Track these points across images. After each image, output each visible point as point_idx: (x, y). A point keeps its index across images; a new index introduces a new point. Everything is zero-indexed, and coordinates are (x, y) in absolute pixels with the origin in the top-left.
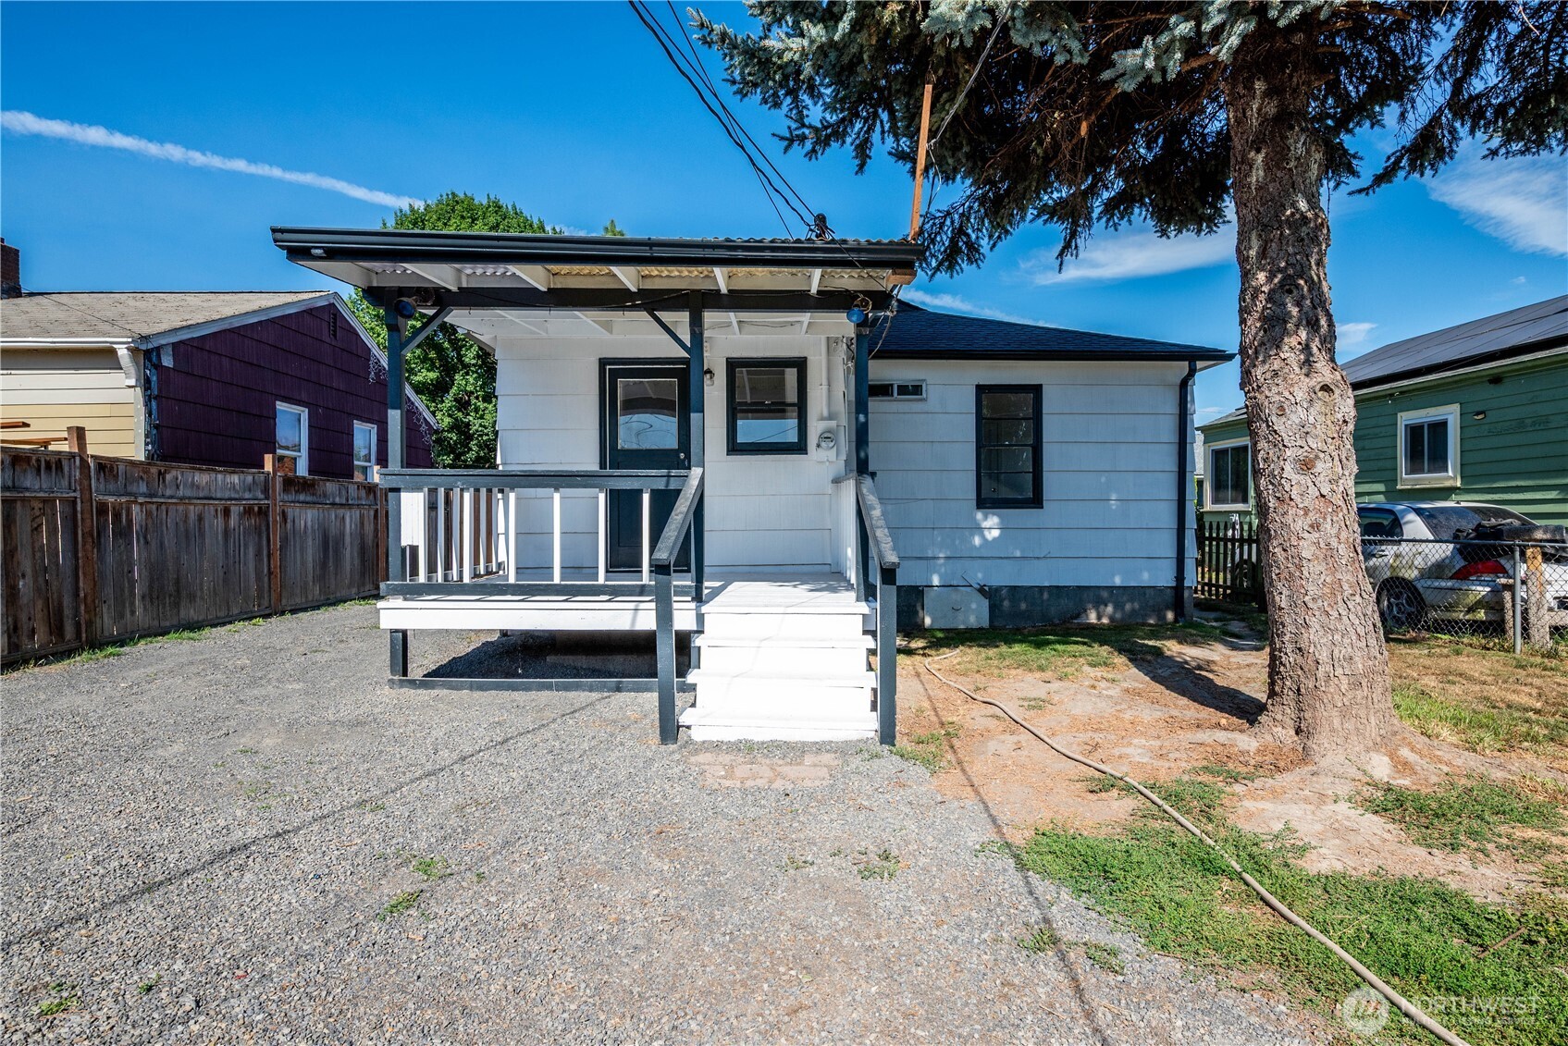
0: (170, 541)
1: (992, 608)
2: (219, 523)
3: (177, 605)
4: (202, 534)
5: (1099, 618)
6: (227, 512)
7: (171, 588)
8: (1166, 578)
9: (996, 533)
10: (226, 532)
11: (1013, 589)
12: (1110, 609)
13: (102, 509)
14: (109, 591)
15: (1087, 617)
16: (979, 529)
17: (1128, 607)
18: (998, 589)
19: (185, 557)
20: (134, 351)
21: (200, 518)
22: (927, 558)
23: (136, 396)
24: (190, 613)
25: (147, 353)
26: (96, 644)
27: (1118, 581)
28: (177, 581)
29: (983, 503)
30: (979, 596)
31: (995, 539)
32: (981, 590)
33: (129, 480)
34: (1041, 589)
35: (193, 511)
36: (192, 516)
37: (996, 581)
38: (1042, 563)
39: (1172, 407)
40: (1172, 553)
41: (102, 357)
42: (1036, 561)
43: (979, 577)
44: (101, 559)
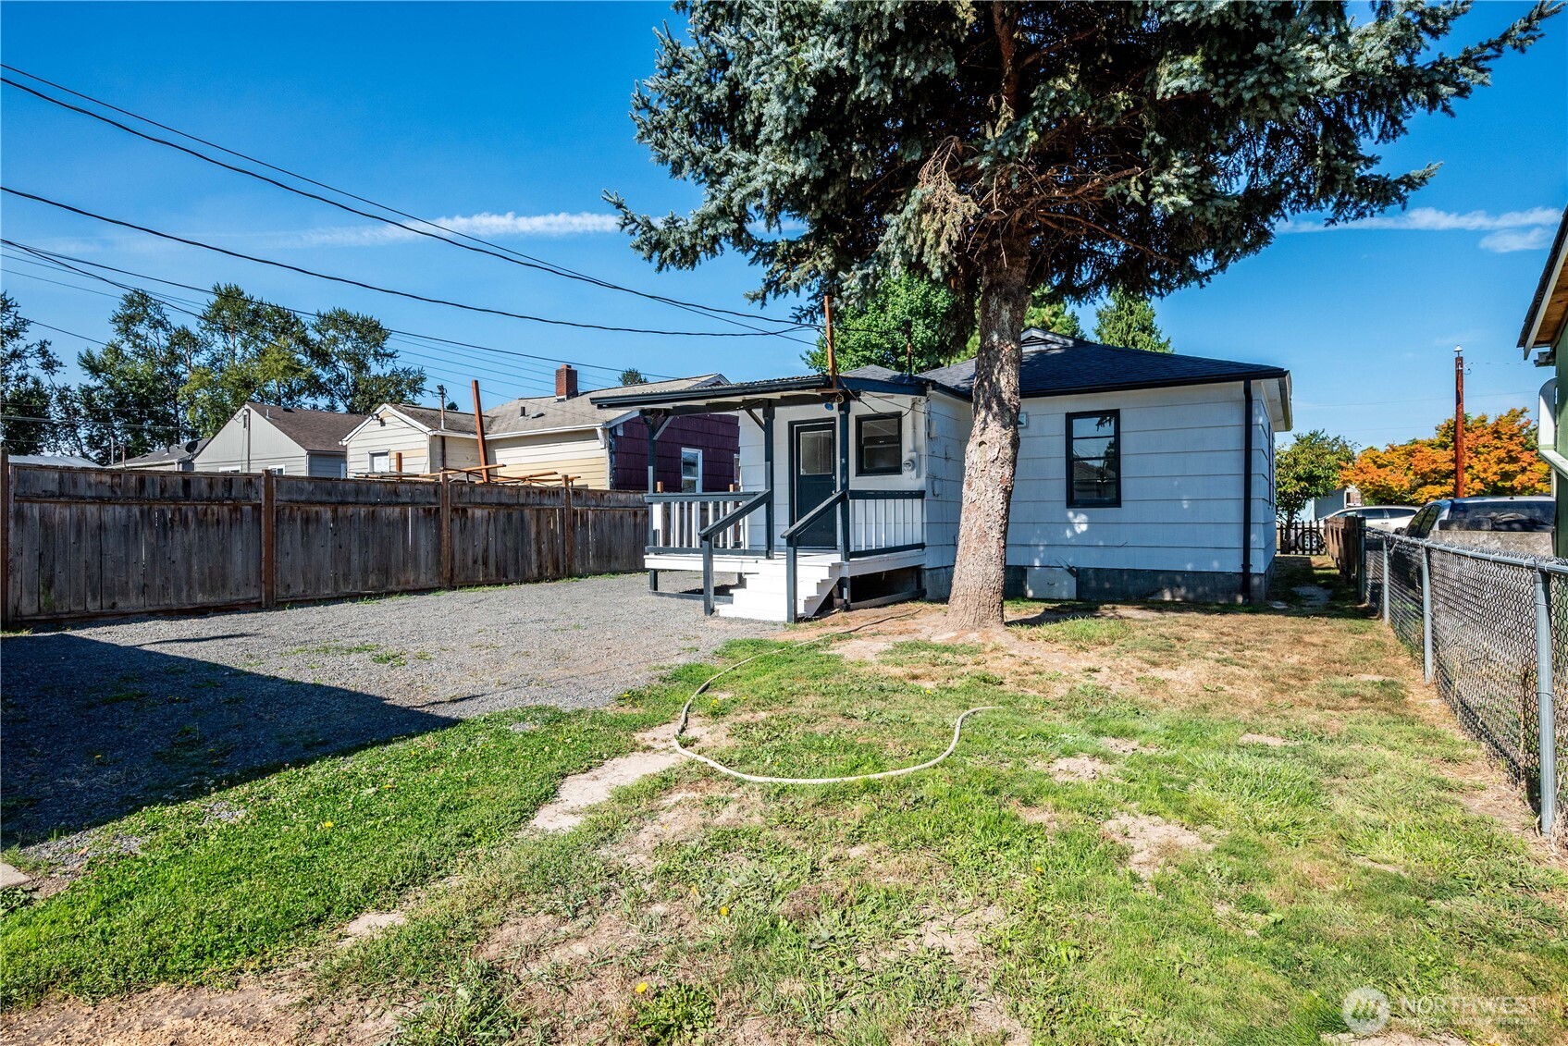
0: (606, 528)
1: (1079, 586)
2: (631, 520)
3: (609, 561)
4: (622, 526)
5: (1173, 597)
6: (635, 514)
7: (606, 553)
8: (1234, 566)
9: (1084, 527)
10: (635, 525)
11: (1097, 570)
12: (1183, 591)
13: (575, 513)
14: (578, 553)
15: (1163, 595)
16: (1070, 524)
17: (1200, 590)
18: (1086, 570)
19: (613, 537)
20: (604, 430)
21: (621, 517)
22: (1029, 546)
23: (605, 453)
24: (615, 565)
25: (610, 430)
26: (570, 576)
27: (1189, 567)
28: (610, 550)
29: (1071, 503)
30: (1069, 575)
31: (1082, 533)
32: (1070, 570)
33: (587, 499)
34: (1121, 571)
35: (618, 514)
36: (618, 516)
37: (1083, 564)
38: (1122, 550)
39: (1237, 419)
40: (1239, 544)
41: (589, 435)
42: (1116, 549)
43: (1071, 562)
44: (575, 536)
